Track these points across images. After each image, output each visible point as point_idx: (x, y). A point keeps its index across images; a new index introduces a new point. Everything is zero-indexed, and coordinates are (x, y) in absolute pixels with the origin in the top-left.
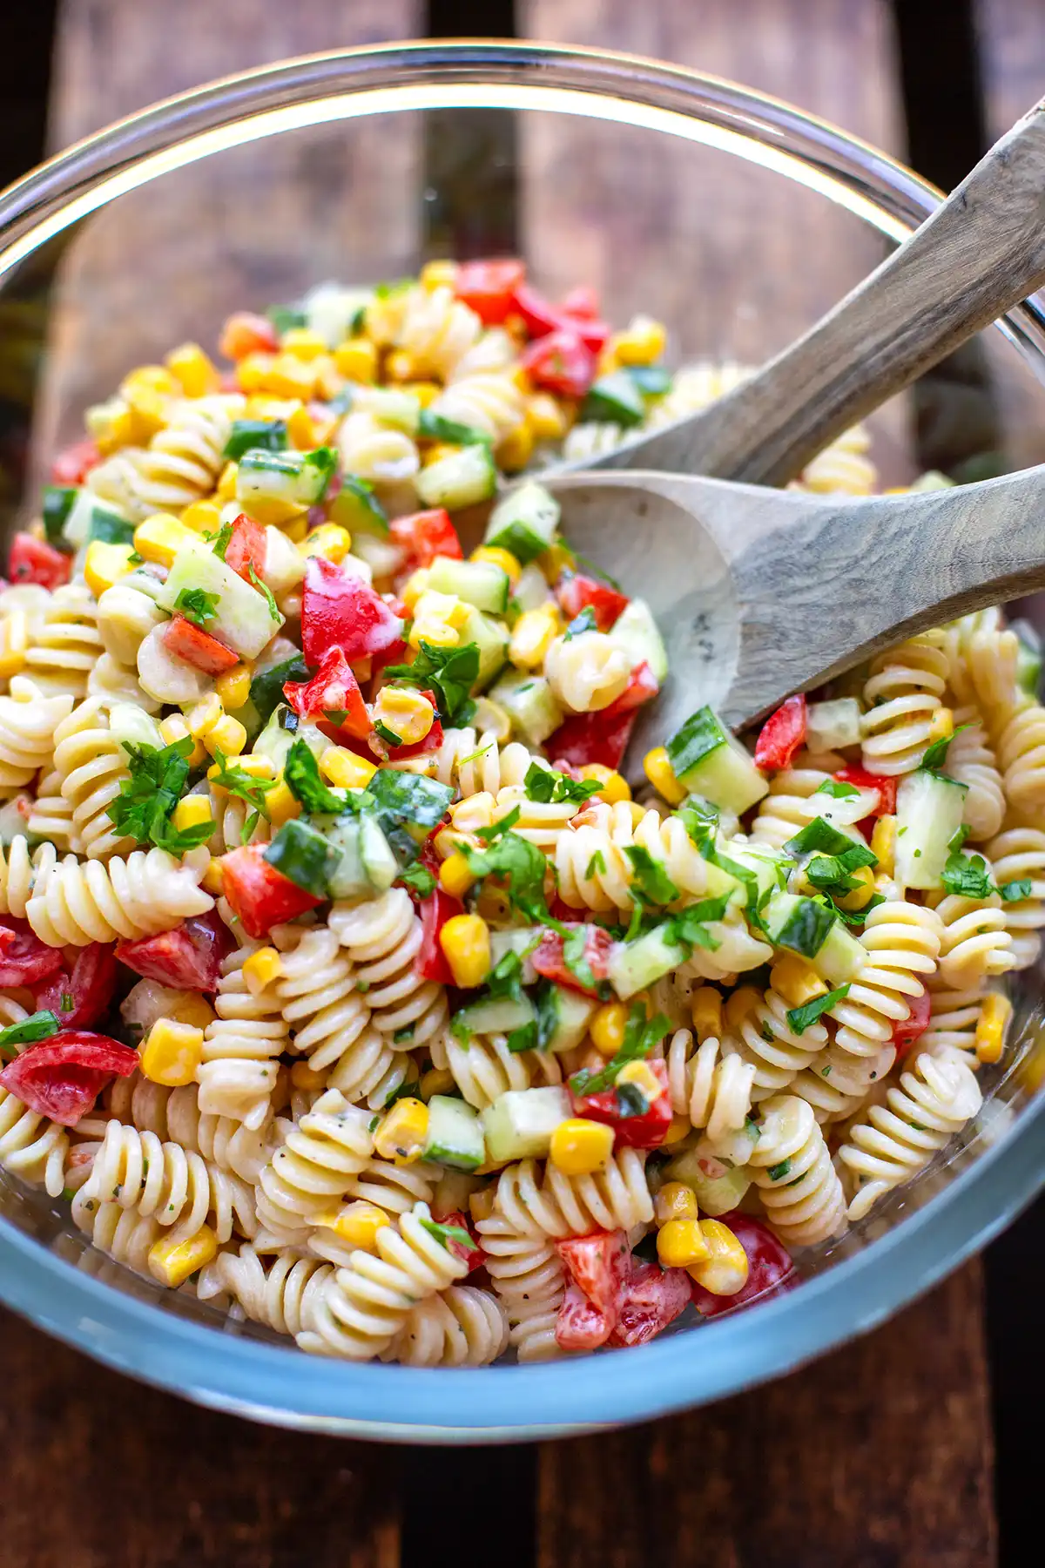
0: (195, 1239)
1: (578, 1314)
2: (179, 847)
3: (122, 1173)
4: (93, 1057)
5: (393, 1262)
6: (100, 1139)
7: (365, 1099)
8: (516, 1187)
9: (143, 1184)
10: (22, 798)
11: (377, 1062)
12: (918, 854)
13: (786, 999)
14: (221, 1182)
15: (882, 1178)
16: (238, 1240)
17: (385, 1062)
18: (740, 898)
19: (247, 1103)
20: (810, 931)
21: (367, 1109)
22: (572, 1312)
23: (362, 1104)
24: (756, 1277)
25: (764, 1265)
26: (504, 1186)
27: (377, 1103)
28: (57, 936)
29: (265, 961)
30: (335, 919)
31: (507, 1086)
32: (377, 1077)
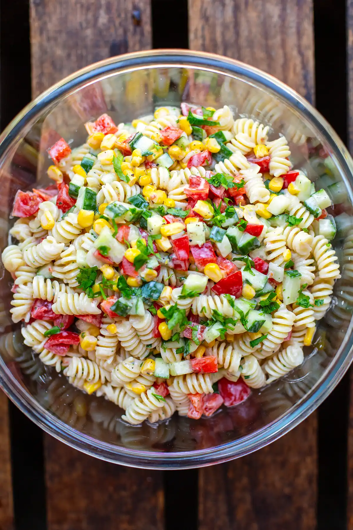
0: (95, 384)
1: (193, 411)
2: (92, 297)
3: (77, 372)
4: (69, 342)
5: (145, 404)
6: (71, 357)
7: (139, 357)
8: (178, 383)
9: (83, 373)
10: (49, 266)
11: (142, 349)
12: (288, 298)
13: (250, 338)
14: (102, 371)
15: (275, 376)
16: (107, 382)
17: (144, 349)
18: (238, 316)
19: (108, 357)
20: (257, 328)
21: (140, 360)
22: (192, 410)
23: (138, 358)
24: (241, 398)
25: (243, 394)
26: (175, 381)
27: (142, 358)
28: (58, 312)
29: (113, 328)
30: (131, 320)
31: (175, 360)
32: (142, 353)
